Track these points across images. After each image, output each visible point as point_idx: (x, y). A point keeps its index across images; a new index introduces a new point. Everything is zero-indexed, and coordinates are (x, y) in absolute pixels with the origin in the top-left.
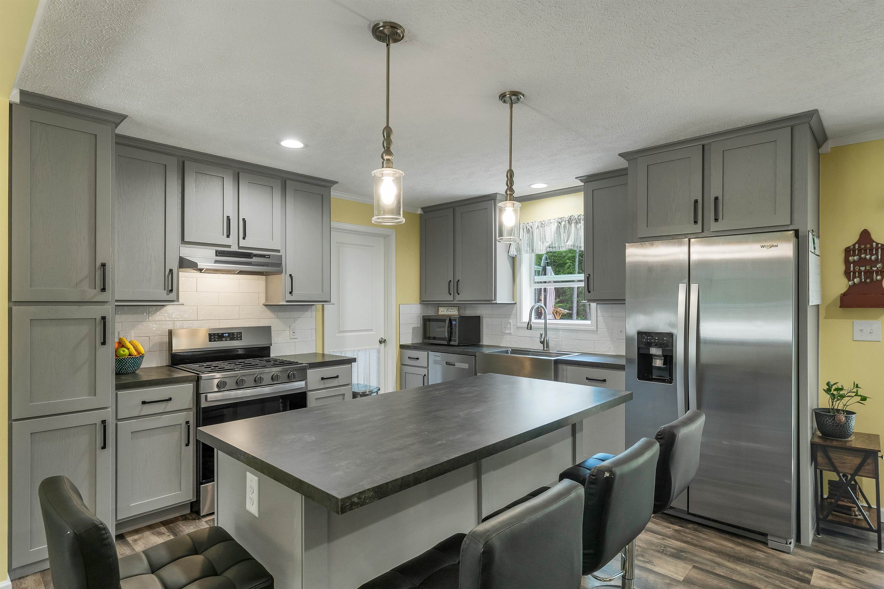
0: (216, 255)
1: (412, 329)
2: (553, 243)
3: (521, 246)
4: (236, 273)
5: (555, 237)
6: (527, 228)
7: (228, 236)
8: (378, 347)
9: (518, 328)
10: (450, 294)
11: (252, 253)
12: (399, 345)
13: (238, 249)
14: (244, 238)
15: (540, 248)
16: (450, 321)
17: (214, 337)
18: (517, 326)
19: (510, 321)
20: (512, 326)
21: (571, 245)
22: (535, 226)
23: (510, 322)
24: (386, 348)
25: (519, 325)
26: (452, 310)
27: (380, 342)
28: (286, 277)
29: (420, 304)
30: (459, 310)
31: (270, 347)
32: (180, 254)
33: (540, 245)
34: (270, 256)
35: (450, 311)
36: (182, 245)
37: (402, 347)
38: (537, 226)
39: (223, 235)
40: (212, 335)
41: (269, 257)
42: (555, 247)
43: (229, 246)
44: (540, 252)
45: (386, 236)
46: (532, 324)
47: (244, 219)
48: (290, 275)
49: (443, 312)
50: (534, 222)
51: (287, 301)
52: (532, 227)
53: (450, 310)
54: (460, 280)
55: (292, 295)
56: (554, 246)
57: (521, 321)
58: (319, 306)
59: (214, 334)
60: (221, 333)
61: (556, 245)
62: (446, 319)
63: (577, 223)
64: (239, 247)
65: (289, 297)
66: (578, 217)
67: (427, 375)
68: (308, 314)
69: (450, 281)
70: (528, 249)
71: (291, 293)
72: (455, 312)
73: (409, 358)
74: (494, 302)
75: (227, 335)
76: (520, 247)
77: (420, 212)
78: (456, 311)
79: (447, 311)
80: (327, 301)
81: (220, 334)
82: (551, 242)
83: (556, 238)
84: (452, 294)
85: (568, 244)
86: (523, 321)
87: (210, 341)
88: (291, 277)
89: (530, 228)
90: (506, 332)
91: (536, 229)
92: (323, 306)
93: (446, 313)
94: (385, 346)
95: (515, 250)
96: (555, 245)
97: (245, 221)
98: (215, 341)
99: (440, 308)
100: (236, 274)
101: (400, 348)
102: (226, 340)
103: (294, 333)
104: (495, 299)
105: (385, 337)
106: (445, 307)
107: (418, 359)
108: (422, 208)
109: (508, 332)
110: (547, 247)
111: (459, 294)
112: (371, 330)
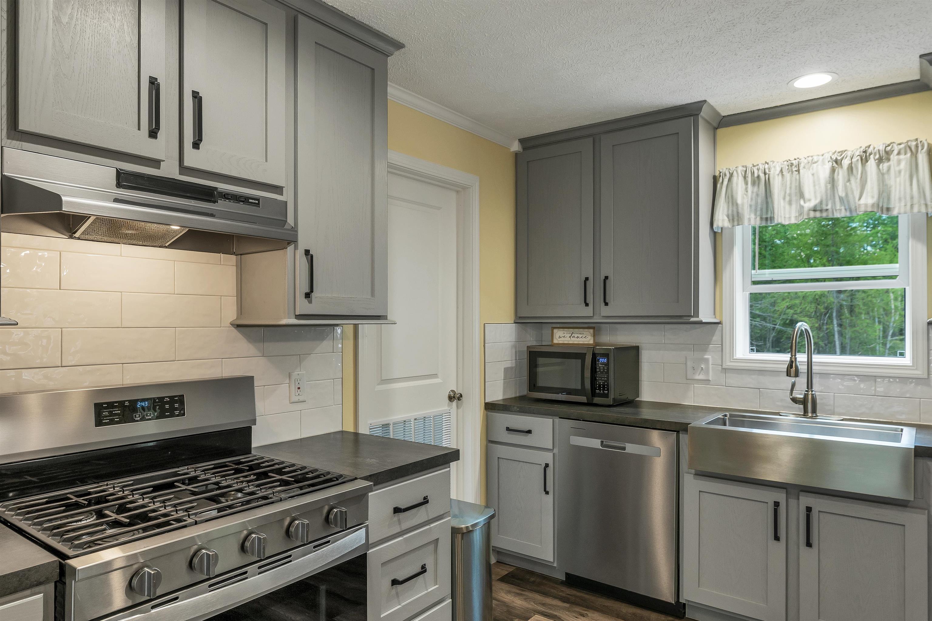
0: (119, 185)
1: (503, 370)
2: (824, 202)
3: (743, 209)
4: (167, 245)
5: (826, 190)
6: (753, 173)
7: (153, 134)
8: (447, 408)
9: (725, 370)
10: (587, 305)
11: (216, 188)
12: (484, 404)
13: (180, 174)
14: (196, 145)
15: (784, 214)
16: (594, 356)
17: (111, 414)
18: (724, 366)
19: (706, 357)
20: (711, 366)
21: (873, 205)
22: (776, 170)
23: (707, 360)
24: (460, 410)
25: (728, 364)
26: (580, 336)
27: (451, 398)
28: (298, 257)
29: (515, 323)
30: (594, 336)
31: (250, 428)
32: (5, 168)
33: (784, 208)
34: (258, 200)
35: (577, 337)
36: (9, 141)
37: (490, 407)
38: (778, 169)
39: (139, 129)
40: (105, 408)
41: (256, 202)
42: (827, 210)
43: (156, 163)
44: (785, 220)
45: (460, 189)
46: (798, 364)
47: (196, 95)
48: (307, 252)
49: (563, 339)
50: (770, 163)
51: (299, 317)
52: (767, 171)
53: (576, 335)
54: (611, 277)
55: (310, 302)
56: (825, 207)
57: (733, 356)
58: (348, 326)
59: (111, 405)
60: (130, 401)
61: (829, 207)
62: (586, 353)
63: (880, 160)
64: (184, 169)
65: (303, 307)
66: (886, 147)
67: (551, 465)
68: (326, 345)
69: (587, 279)
70: (753, 216)
71: (308, 295)
72: (588, 339)
73: (508, 429)
74: (693, 319)
75: (146, 404)
76: (740, 210)
77: (516, 147)
78: (590, 337)
79: (570, 337)
80: (380, 316)
81: (127, 404)
82: (818, 201)
83: (829, 192)
84: (591, 305)
85: (862, 201)
86: (737, 356)
87: (99, 423)
88: (309, 257)
89: (762, 175)
90: (697, 377)
91: (776, 176)
92: (356, 327)
93: (570, 341)
94: (458, 407)
95: (726, 218)
96: (827, 205)
97: (200, 99)
98: (112, 422)
99: (555, 331)
100: (166, 247)
101: (485, 409)
102: (143, 419)
103: (299, 388)
104: (697, 314)
105: (457, 388)
106: (566, 329)
107: (529, 432)
108: (522, 141)
109: (701, 377)
110: (810, 210)
111: (606, 304)
112: (435, 376)
